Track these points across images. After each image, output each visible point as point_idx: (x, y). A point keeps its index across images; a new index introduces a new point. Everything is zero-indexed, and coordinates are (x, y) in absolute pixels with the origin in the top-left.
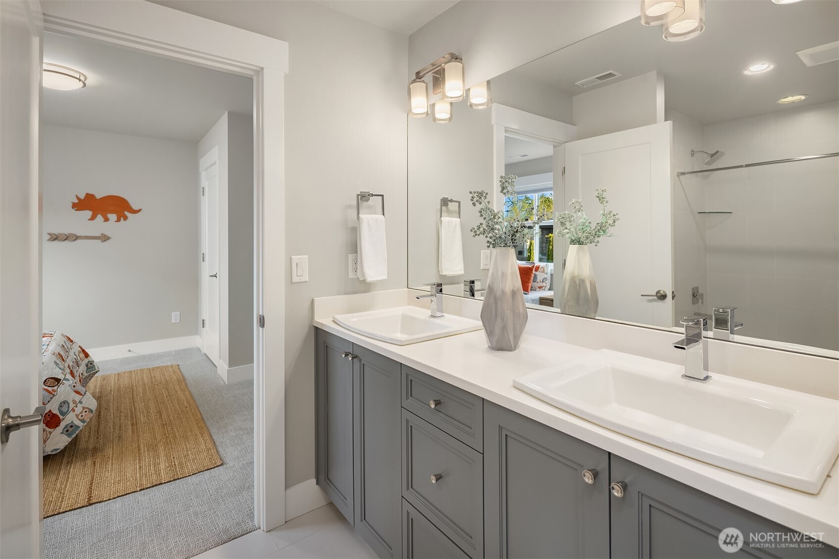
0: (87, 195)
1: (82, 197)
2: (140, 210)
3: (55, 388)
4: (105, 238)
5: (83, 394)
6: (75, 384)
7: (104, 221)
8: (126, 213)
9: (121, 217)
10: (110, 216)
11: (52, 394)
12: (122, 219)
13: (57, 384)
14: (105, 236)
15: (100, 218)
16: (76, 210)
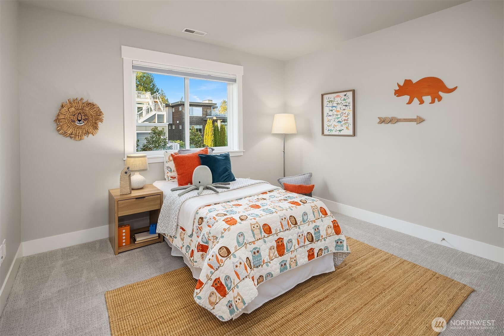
0: (406, 81)
1: (402, 84)
2: (455, 88)
3: (224, 259)
4: (420, 120)
5: (241, 278)
6: (238, 265)
7: (419, 104)
8: (441, 93)
9: (435, 98)
10: (425, 98)
11: (219, 263)
12: (436, 99)
13: (227, 256)
14: (420, 118)
15: (416, 101)
16: (397, 96)
